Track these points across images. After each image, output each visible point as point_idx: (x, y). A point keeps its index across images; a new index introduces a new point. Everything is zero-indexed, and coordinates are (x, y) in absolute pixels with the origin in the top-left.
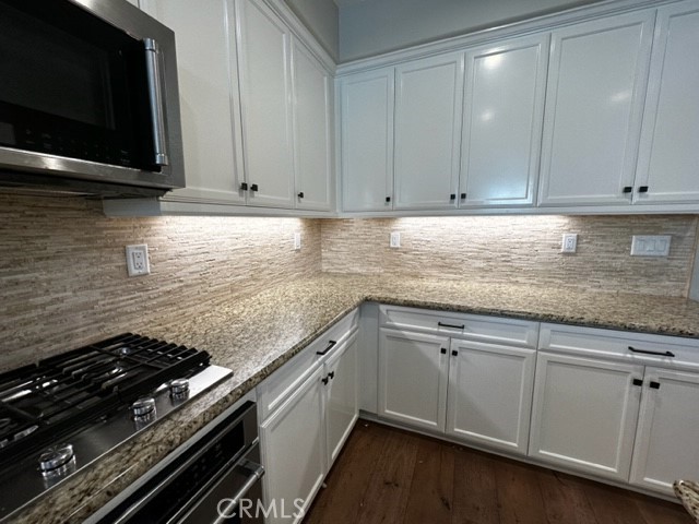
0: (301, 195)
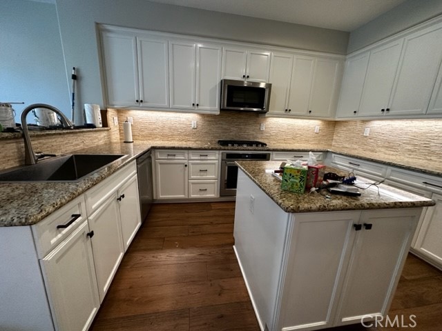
0: (310, 112)
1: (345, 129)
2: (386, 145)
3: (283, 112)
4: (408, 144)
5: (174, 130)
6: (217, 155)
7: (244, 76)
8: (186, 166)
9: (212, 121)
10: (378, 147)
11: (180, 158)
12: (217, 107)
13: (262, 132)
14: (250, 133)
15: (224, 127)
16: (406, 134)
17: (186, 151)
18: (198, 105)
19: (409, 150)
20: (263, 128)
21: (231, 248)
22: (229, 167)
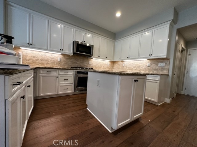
0: (106, 57)
1: (117, 64)
2: (129, 69)
3: (98, 57)
4: (135, 68)
5: (48, 61)
6: (73, 72)
7: (83, 41)
8: (57, 77)
9: (68, 58)
10: (127, 69)
11: (54, 73)
12: (72, 52)
13: (90, 64)
14: (85, 64)
15: (74, 61)
16: (134, 65)
17: (57, 70)
18: (63, 50)
19: (135, 70)
20: (90, 63)
21: (86, 109)
22: (78, 77)
